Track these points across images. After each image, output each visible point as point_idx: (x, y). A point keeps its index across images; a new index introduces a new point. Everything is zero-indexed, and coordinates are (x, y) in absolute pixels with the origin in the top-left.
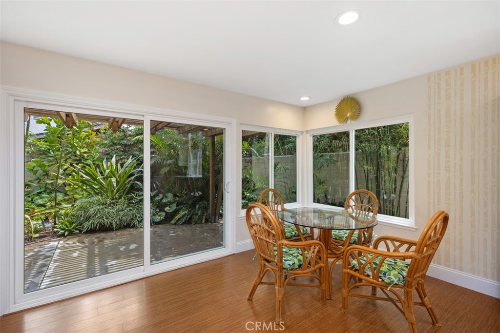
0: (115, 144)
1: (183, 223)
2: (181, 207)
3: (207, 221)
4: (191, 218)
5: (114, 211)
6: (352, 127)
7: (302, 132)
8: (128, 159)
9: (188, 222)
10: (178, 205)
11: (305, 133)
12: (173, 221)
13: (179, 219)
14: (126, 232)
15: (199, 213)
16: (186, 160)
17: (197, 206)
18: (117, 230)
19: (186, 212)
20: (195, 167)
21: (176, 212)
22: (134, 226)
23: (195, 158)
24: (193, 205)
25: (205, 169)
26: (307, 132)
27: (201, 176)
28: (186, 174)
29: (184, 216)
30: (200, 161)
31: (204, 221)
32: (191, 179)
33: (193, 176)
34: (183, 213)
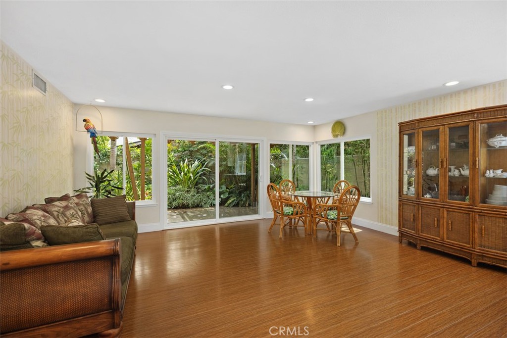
1: (233, 206)
2: (231, 195)
3: (249, 205)
4: (238, 203)
5: (190, 195)
6: (342, 140)
7: (313, 143)
8: (195, 161)
9: (237, 205)
10: (229, 194)
11: (315, 143)
12: (226, 205)
13: (230, 203)
14: (199, 209)
15: (244, 199)
16: (234, 162)
17: (243, 195)
18: (191, 208)
19: (235, 198)
20: (241, 167)
21: (228, 198)
22: (202, 207)
23: (241, 160)
24: (240, 193)
25: (248, 168)
26: (316, 142)
27: (245, 174)
28: (234, 173)
29: (233, 201)
30: (244, 162)
31: (247, 205)
32: (238, 176)
33: (240, 174)
34: (233, 199)
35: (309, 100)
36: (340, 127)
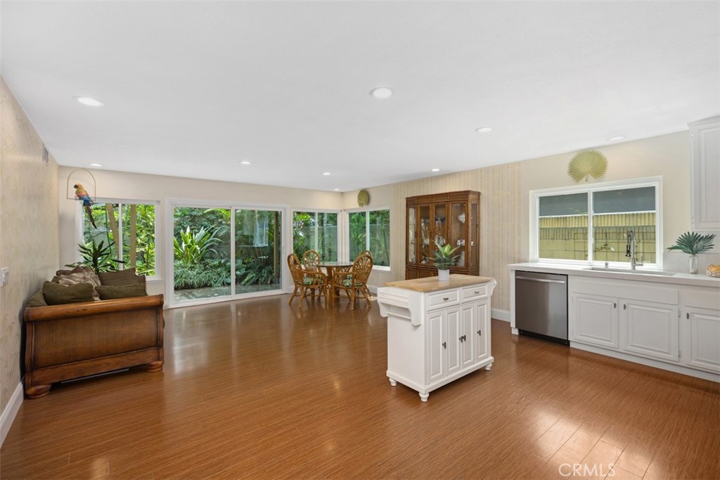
0: (185, 215)
1: (252, 284)
2: (249, 271)
3: (272, 282)
4: (258, 280)
5: (195, 273)
6: (368, 209)
7: (341, 211)
8: (199, 229)
9: (256, 283)
10: (246, 270)
11: (343, 211)
12: (243, 283)
13: (248, 281)
14: (207, 289)
15: (265, 275)
16: (253, 230)
17: (263, 271)
18: (197, 288)
19: (254, 275)
20: (261, 236)
21: (245, 276)
22: (211, 286)
23: (262, 227)
24: (260, 269)
25: (270, 239)
26: (345, 210)
27: (267, 245)
28: (252, 244)
29: (252, 278)
30: (266, 229)
31: (269, 282)
32: (258, 248)
33: (260, 245)
34: (252, 276)
35: (327, 174)
36: (365, 196)
